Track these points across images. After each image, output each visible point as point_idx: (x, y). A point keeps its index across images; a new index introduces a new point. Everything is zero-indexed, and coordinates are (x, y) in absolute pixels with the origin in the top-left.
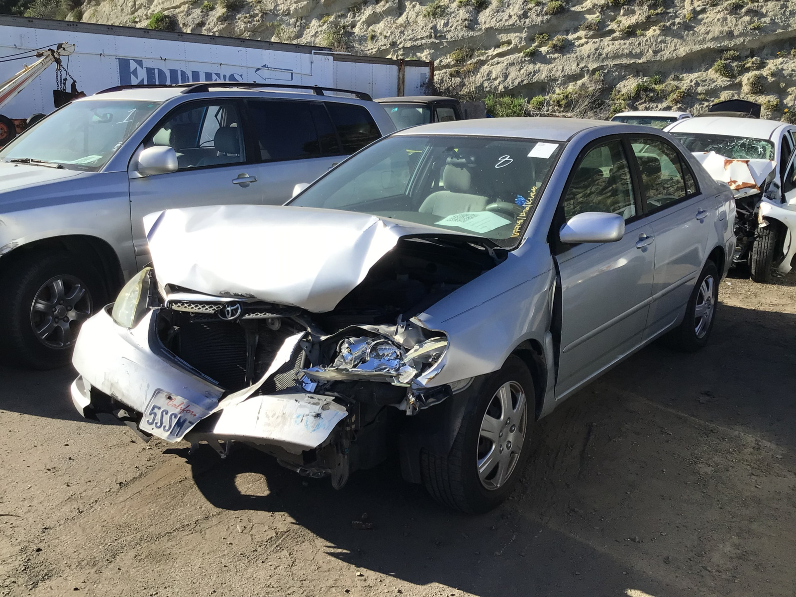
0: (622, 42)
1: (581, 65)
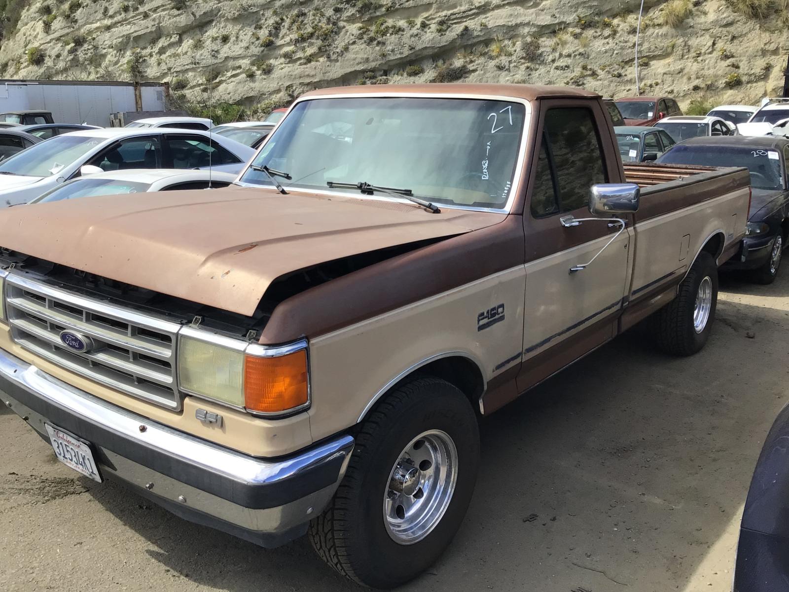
0: (305, 66)
1: (280, 84)
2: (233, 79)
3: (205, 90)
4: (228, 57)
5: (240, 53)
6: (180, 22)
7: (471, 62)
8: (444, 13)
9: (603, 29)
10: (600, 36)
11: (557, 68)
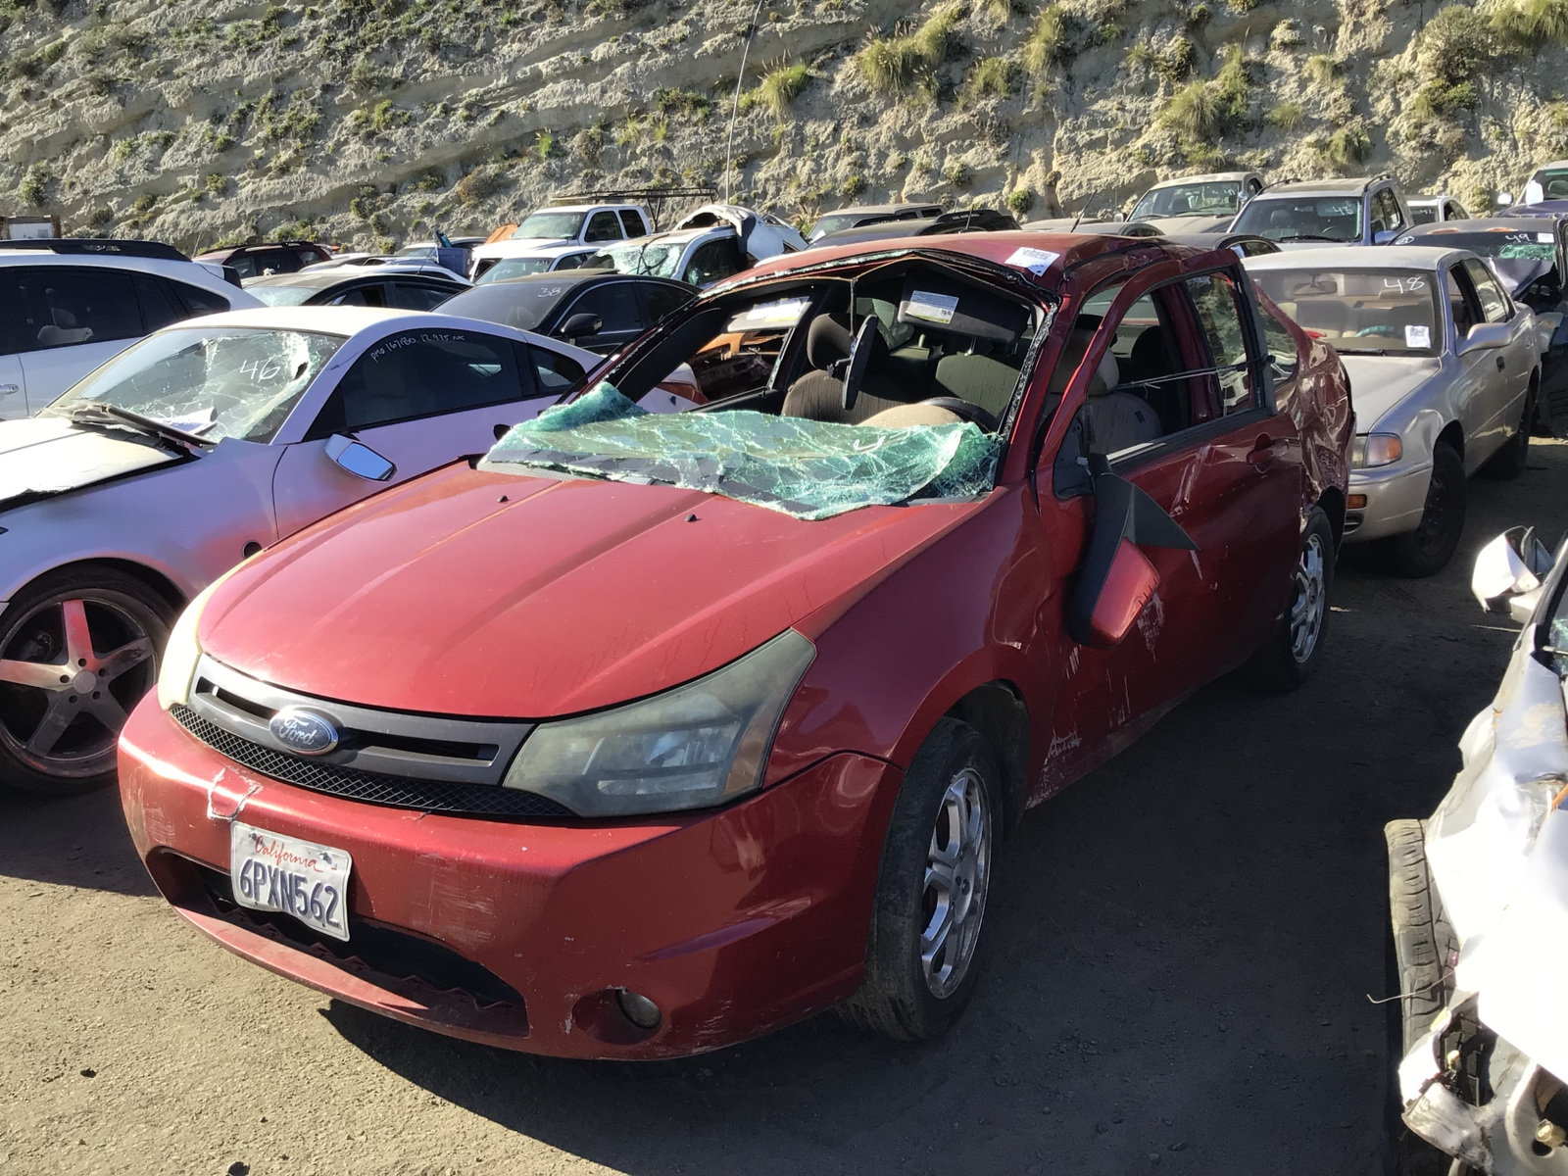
2: (174, 206)
3: (136, 225)
4: (168, 169)
5: (183, 163)
6: (101, 115)
7: (512, 167)
8: (474, 91)
9: (693, 111)
10: (686, 122)
11: (626, 175)
